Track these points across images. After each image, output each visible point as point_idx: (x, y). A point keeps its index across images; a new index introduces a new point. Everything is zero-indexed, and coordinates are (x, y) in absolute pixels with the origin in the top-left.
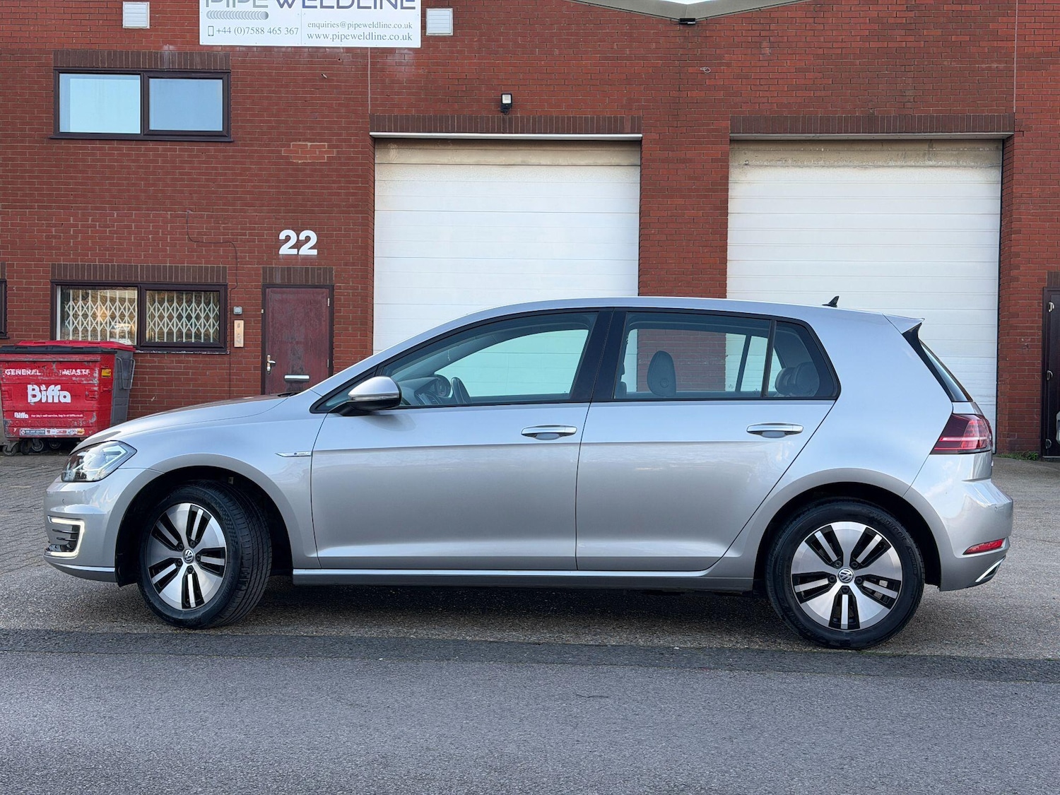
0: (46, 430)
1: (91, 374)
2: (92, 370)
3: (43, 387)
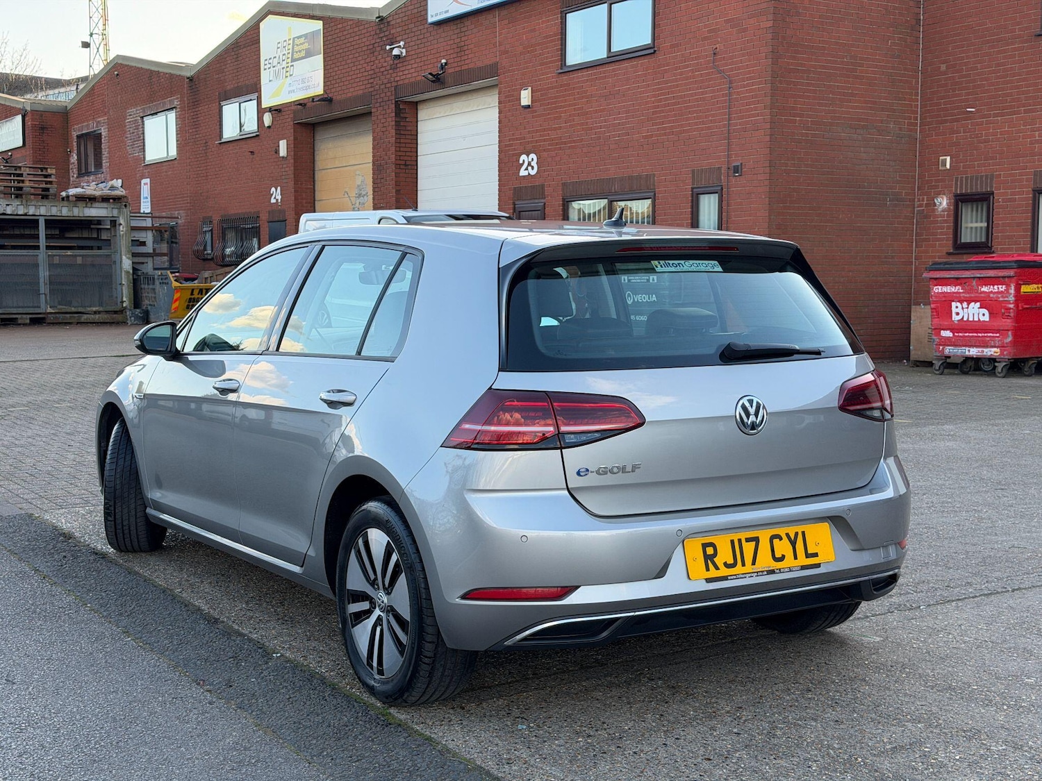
0: (967, 349)
1: (1007, 290)
2: (1008, 286)
3: (965, 305)
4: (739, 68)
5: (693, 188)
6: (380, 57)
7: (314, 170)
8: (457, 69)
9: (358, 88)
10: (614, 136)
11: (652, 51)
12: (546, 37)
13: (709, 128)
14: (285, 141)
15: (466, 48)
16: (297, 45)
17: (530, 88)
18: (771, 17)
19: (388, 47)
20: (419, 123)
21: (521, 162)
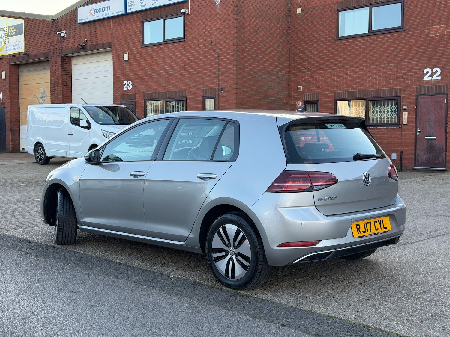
4: (222, 49)
5: (203, 97)
6: (54, 37)
7: (18, 85)
8: (92, 44)
9: (42, 50)
10: (167, 74)
11: (184, 40)
12: (135, 32)
13: (209, 72)
14: (5, 72)
15: (96, 34)
16: (11, 30)
17: (128, 53)
18: (235, 29)
19: (58, 33)
20: (72, 66)
21: (124, 84)
